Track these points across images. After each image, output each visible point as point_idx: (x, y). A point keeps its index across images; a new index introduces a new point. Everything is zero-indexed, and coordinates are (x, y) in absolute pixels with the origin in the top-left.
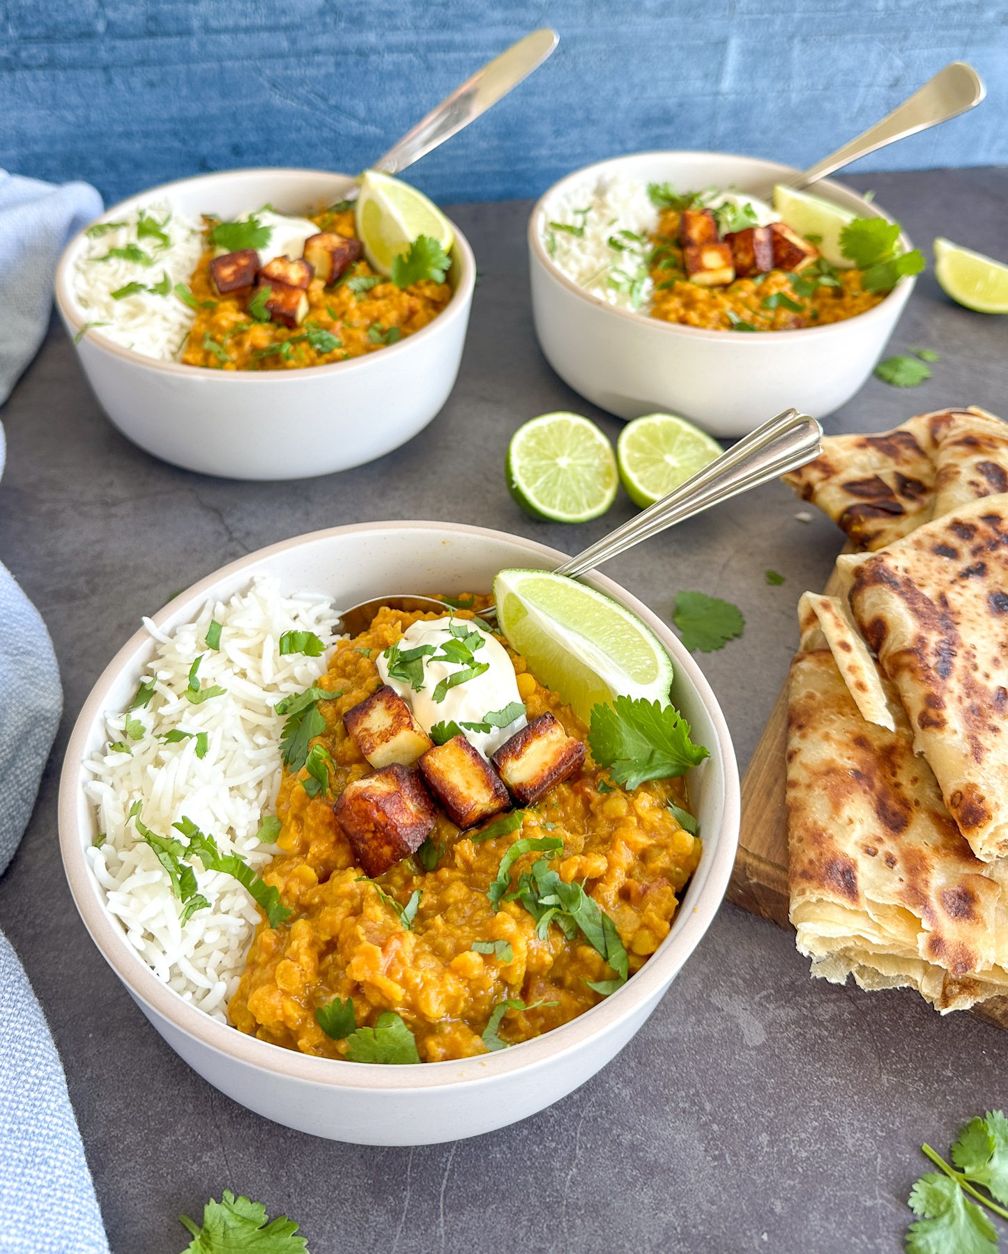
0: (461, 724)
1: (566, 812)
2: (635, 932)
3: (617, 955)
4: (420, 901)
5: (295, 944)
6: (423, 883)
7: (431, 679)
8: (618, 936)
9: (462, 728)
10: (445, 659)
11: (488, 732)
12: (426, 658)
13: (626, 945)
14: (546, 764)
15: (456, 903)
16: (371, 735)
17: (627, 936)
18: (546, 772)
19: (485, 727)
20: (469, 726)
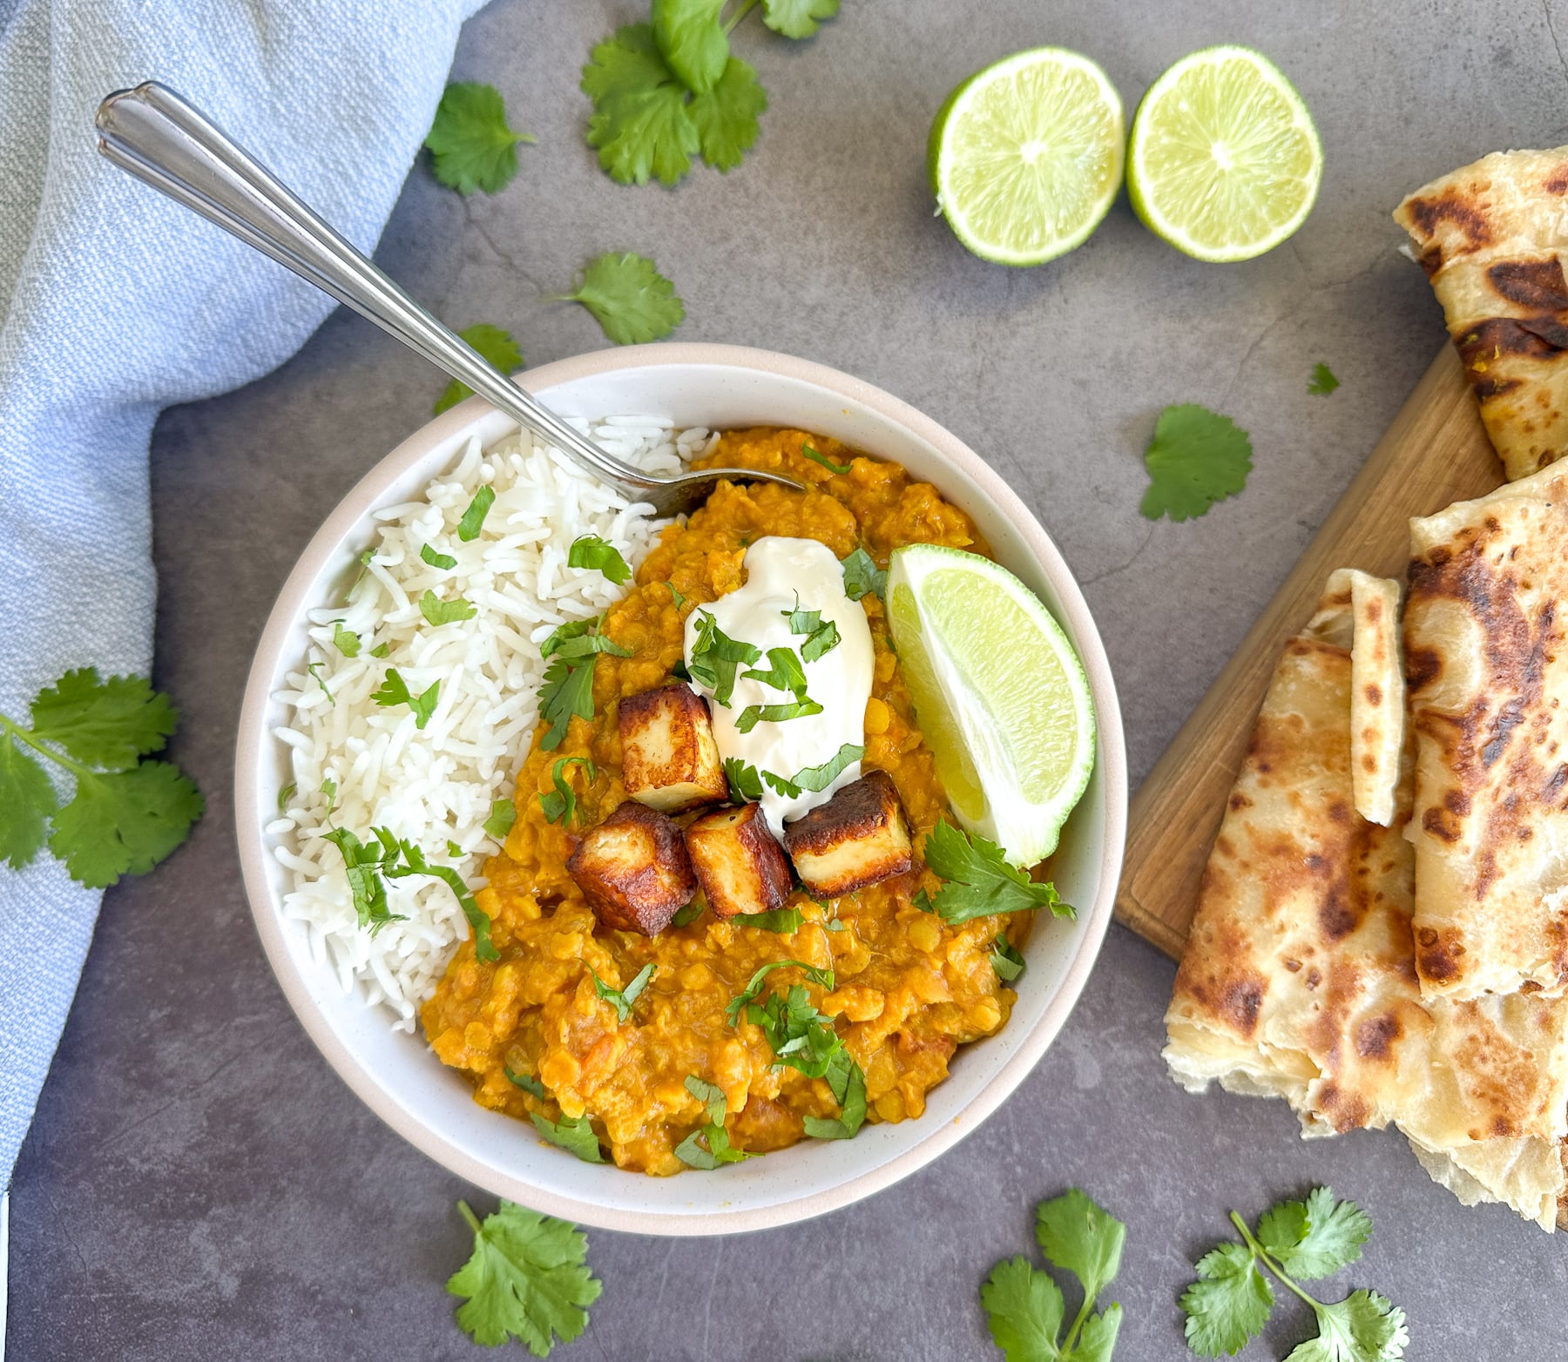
0: (764, 773)
1: (864, 906)
2: (884, 1094)
3: (854, 1108)
4: (651, 975)
5: (492, 1005)
6: (663, 946)
7: (742, 696)
8: (864, 1089)
9: (763, 780)
10: (769, 678)
11: (795, 797)
12: (742, 667)
13: (868, 1100)
14: (851, 872)
15: (692, 992)
16: (641, 764)
17: (873, 1094)
18: (848, 882)
19: (792, 789)
20: (772, 779)
